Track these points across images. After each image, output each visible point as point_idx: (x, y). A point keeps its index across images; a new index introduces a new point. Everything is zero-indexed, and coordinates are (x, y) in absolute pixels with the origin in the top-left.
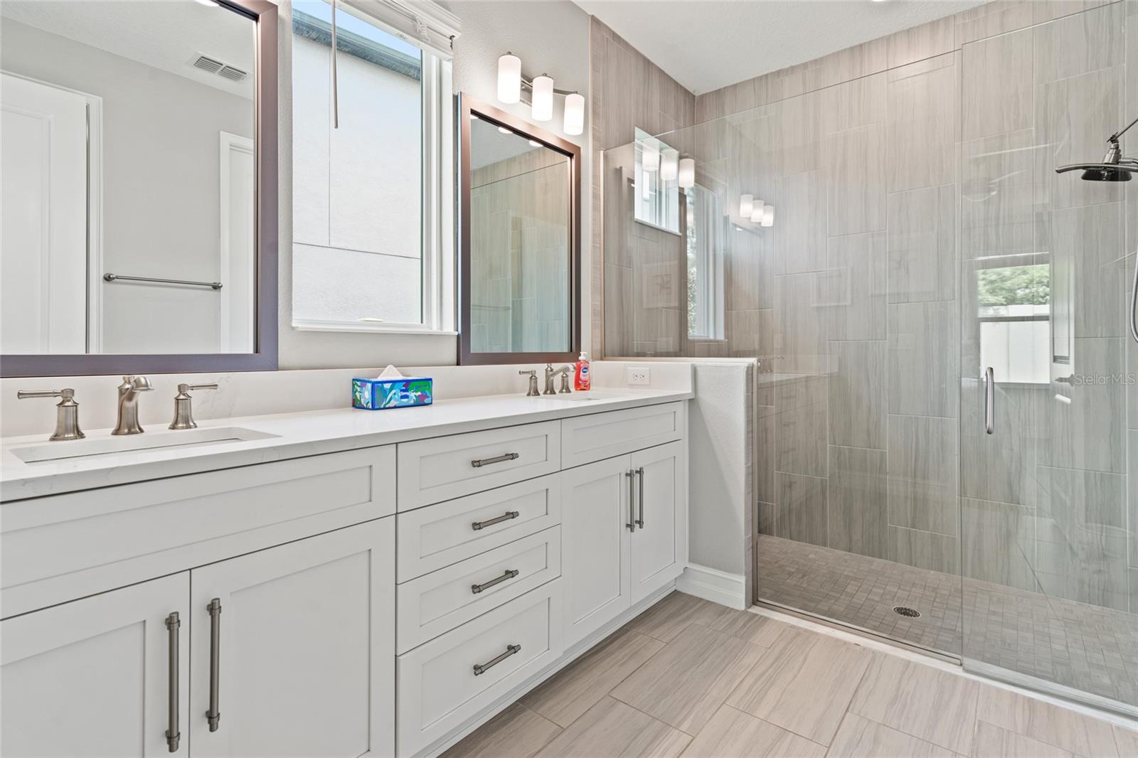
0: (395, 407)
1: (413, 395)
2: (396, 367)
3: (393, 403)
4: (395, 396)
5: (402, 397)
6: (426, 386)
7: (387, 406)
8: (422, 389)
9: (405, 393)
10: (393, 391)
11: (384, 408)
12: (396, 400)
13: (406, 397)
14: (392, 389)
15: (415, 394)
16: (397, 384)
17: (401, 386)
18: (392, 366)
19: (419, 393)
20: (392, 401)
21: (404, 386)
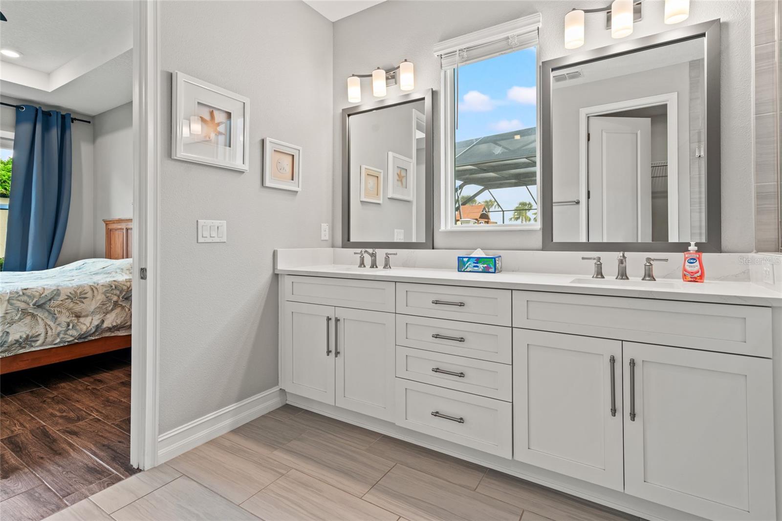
0: (470, 272)
1: (481, 266)
2: (482, 250)
3: (468, 269)
4: (470, 265)
5: (474, 266)
6: (490, 262)
7: (465, 270)
8: (488, 263)
9: (476, 265)
10: (469, 263)
11: (464, 271)
12: (470, 268)
13: (477, 267)
14: (468, 261)
15: (482, 265)
16: (471, 259)
17: (474, 260)
18: (480, 249)
19: (486, 265)
20: (468, 268)
21: (475, 260)
